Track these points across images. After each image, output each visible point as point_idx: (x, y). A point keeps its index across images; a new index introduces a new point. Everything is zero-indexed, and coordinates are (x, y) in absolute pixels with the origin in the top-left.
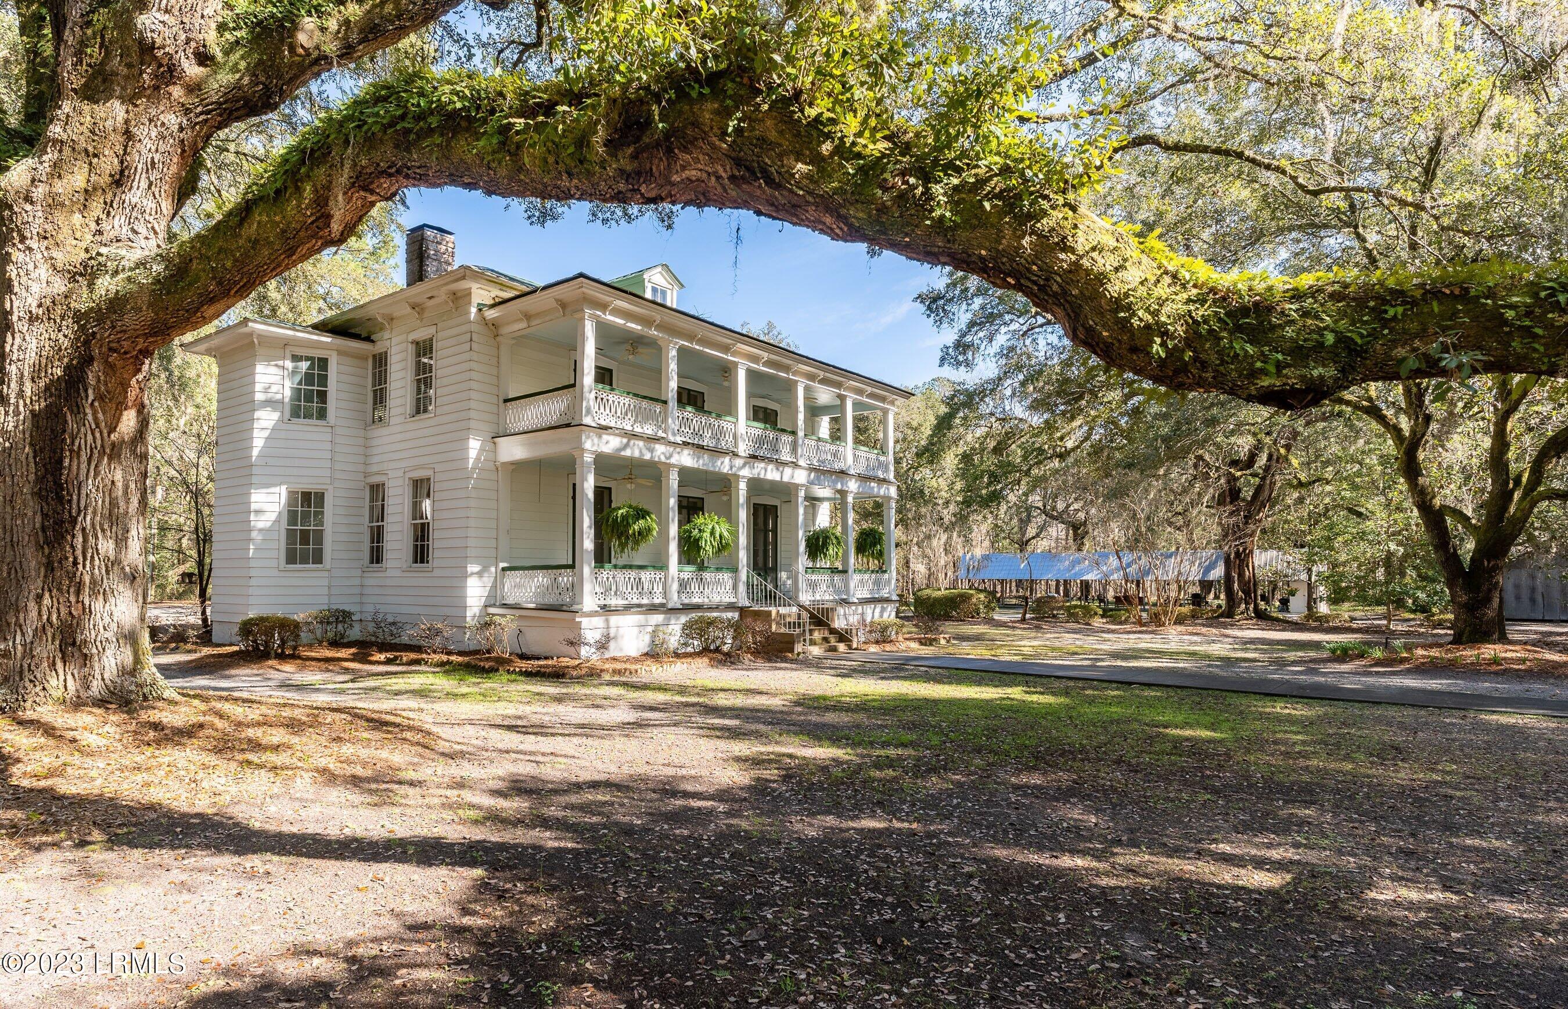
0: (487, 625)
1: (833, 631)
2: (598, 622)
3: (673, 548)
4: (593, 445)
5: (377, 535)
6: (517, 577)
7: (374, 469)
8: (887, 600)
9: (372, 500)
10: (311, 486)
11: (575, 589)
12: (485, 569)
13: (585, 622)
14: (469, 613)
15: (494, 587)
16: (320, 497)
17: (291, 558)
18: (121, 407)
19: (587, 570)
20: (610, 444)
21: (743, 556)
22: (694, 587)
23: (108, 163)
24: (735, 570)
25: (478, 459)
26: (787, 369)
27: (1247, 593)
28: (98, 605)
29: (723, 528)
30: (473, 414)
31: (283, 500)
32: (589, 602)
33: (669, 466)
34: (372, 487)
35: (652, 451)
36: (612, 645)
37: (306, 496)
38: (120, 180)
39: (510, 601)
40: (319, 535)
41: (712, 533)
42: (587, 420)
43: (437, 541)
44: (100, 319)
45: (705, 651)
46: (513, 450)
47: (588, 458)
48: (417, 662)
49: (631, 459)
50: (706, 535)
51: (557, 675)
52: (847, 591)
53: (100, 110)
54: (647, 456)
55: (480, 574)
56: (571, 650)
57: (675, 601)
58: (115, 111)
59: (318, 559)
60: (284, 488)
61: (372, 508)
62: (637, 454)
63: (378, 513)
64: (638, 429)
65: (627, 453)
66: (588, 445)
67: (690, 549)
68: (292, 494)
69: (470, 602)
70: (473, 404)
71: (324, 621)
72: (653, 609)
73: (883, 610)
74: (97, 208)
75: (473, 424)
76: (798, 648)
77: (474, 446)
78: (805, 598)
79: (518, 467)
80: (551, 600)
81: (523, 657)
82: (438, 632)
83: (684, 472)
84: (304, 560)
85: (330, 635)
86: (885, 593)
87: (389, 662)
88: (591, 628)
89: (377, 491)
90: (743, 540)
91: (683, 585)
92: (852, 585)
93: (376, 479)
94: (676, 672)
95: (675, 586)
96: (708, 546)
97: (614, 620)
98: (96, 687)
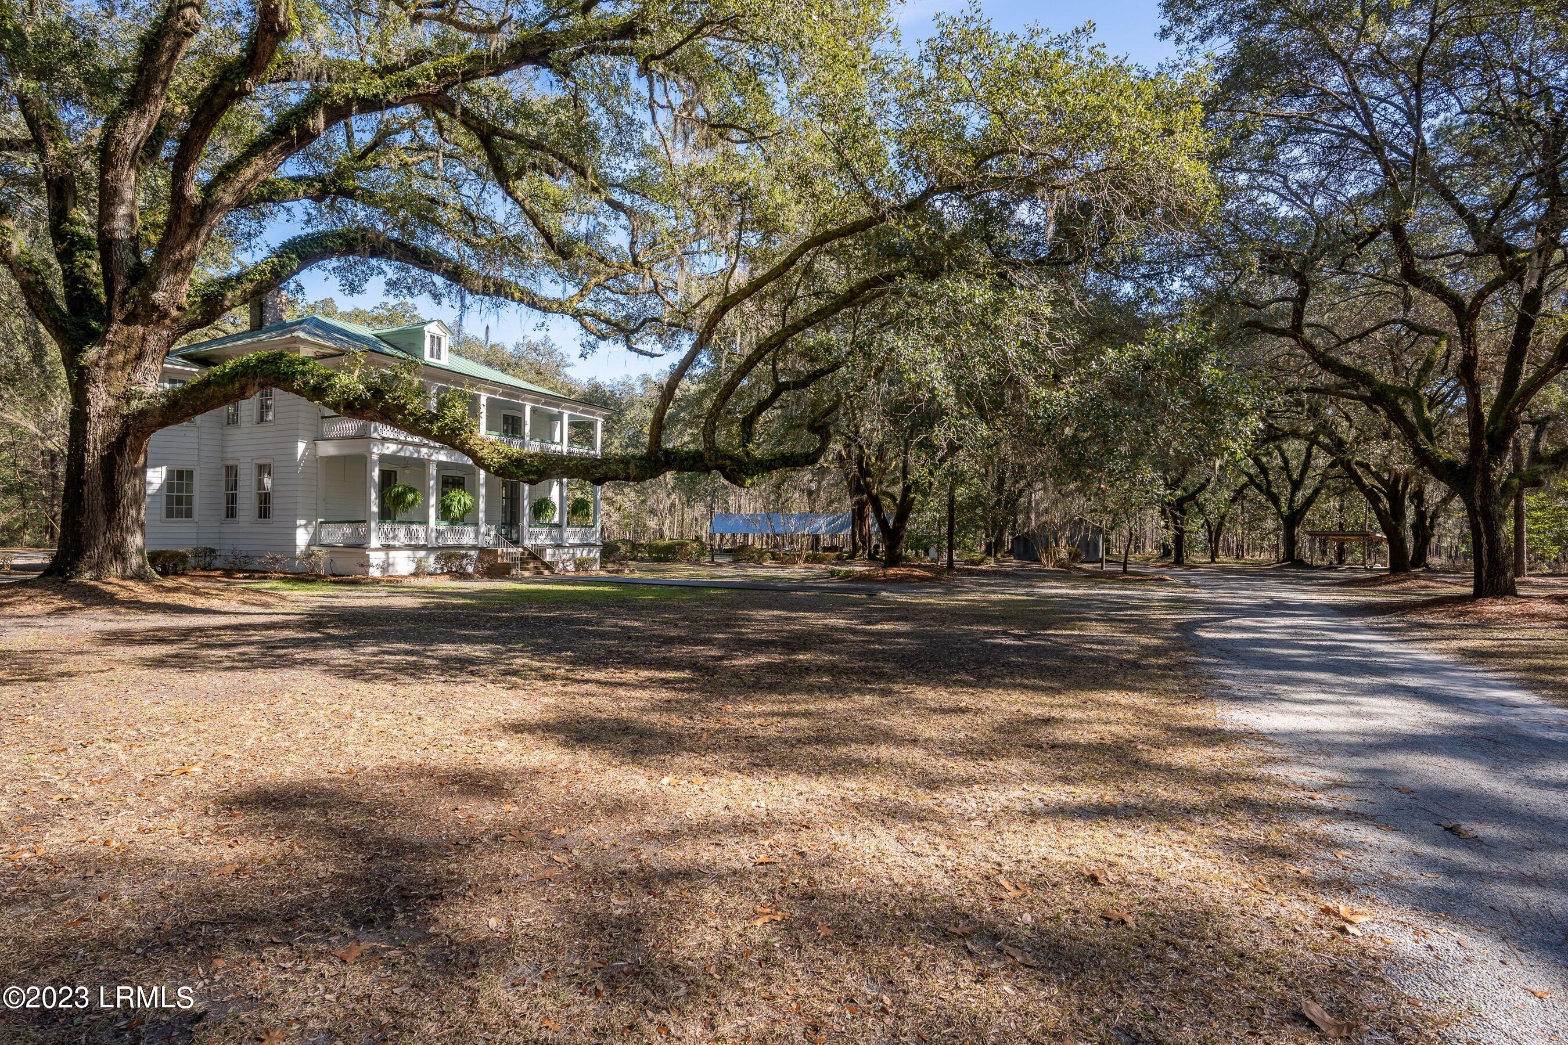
0: (311, 555)
1: (543, 563)
2: (381, 555)
3: (432, 512)
4: (376, 450)
5: (232, 499)
6: (331, 528)
7: (230, 456)
8: (594, 545)
9: (227, 476)
10: (185, 467)
11: (367, 536)
12: (309, 523)
13: (372, 554)
14: (298, 551)
15: (315, 534)
16: (190, 474)
17: (170, 514)
18: (139, 453)
19: (373, 525)
20: (391, 448)
21: (482, 515)
22: (448, 535)
23: (134, 350)
24: (477, 524)
25: (303, 454)
26: (517, 397)
27: (864, 543)
28: (129, 538)
29: (467, 499)
30: (300, 426)
31: (164, 477)
32: (375, 542)
33: (429, 461)
34: (227, 467)
35: (419, 452)
36: (391, 569)
37: (180, 473)
38: (140, 357)
39: (325, 542)
40: (190, 500)
41: (459, 502)
42: (375, 435)
43: (275, 505)
44: (134, 417)
45: (449, 573)
46: (327, 449)
47: (375, 457)
48: (265, 578)
49: (404, 458)
50: (455, 503)
51: (354, 583)
52: (561, 538)
53: (132, 329)
54: (416, 455)
55: (305, 526)
56: (362, 570)
57: (433, 543)
58: (140, 329)
59: (189, 514)
60: (164, 468)
61: (227, 481)
62: (408, 454)
63: (232, 485)
64: (409, 439)
65: (402, 454)
66: (375, 450)
67: (445, 512)
68: (170, 473)
69: (298, 542)
70: (300, 420)
71: (197, 554)
72: (416, 548)
73: (590, 552)
74: (129, 370)
75: (301, 432)
76: (514, 572)
77: (301, 446)
78: (528, 543)
79: (330, 459)
80: (352, 542)
81: (333, 575)
82: (277, 560)
83: (440, 465)
84: (179, 515)
85: (202, 563)
86: (592, 540)
87: (245, 578)
88: (376, 558)
89: (231, 471)
90: (482, 506)
91: (440, 533)
92: (565, 535)
93: (231, 463)
94: (427, 582)
95: (434, 535)
96: (456, 511)
97: (392, 554)
98: (129, 572)
